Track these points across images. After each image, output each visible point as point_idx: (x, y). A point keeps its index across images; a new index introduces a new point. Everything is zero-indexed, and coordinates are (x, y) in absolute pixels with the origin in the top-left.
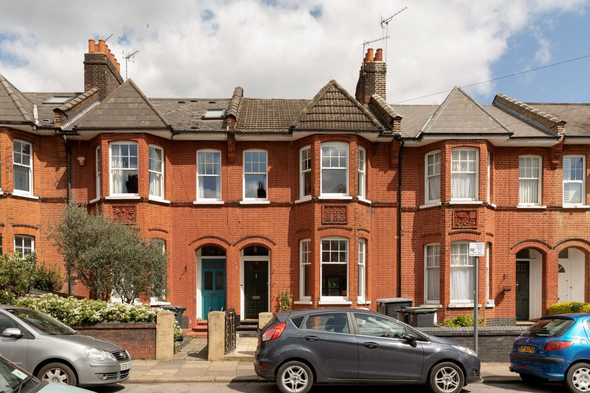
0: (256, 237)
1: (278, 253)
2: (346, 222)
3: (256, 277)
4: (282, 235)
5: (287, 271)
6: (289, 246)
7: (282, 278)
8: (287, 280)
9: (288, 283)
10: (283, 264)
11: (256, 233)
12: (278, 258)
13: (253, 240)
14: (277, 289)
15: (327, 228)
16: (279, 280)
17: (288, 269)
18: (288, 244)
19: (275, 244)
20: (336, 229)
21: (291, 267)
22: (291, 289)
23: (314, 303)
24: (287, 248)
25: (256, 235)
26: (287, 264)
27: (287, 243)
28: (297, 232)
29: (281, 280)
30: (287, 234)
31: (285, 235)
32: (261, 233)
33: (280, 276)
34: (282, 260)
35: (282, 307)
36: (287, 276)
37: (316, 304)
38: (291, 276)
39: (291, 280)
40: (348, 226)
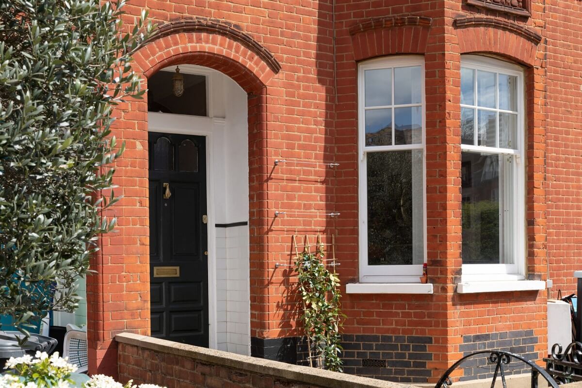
0: (211, 29)
1: (287, 103)
2: (524, 13)
3: (168, 193)
4: (298, 36)
5: (316, 173)
6: (320, 81)
7: (301, 198)
8: (318, 208)
9: (319, 217)
10: (301, 147)
11: (211, 17)
12: (287, 120)
13: (199, 40)
14: (283, 241)
15: (478, 24)
16: (290, 206)
17: (319, 167)
18: (319, 73)
19: (275, 68)
20: (500, 32)
21: (327, 158)
22: (329, 240)
23: (444, 290)
24: (315, 90)
25: (209, 20)
26: (314, 148)
27: (313, 69)
28: (353, 33)
29: (299, 206)
30: (314, 35)
31: (307, 39)
32: (231, 19)
33: (294, 189)
34: (300, 130)
35: (309, 306)
36: (317, 190)
37: (450, 294)
38: (328, 191)
39: (328, 208)
40: (529, 26)
